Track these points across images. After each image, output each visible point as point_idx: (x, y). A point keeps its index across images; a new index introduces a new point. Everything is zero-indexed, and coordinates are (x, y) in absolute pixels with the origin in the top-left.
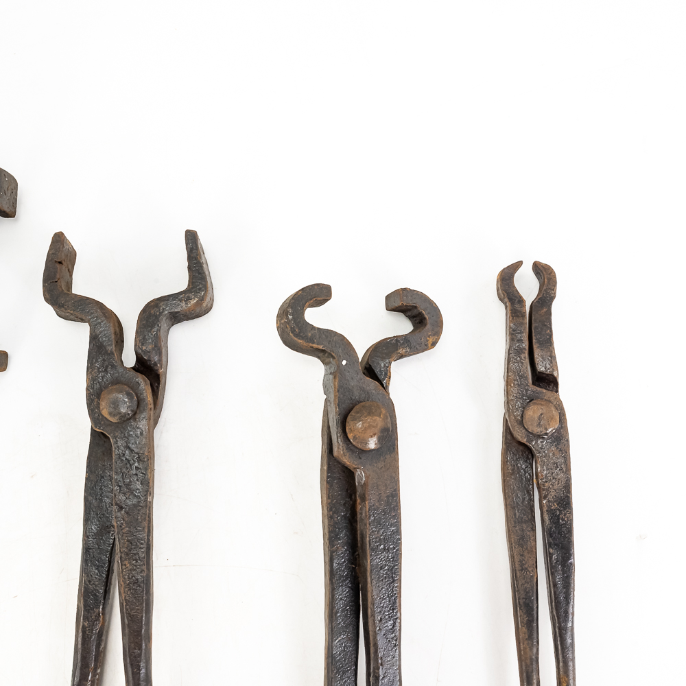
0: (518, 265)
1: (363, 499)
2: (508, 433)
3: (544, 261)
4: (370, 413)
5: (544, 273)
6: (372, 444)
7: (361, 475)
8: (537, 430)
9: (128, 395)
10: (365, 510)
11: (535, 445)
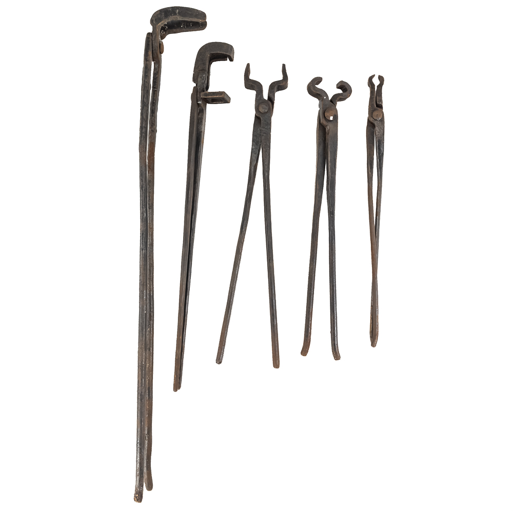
0: (374, 76)
1: (328, 134)
2: (369, 121)
3: (381, 75)
4: (331, 110)
5: (381, 79)
6: (331, 118)
7: (328, 128)
8: (375, 118)
9: (266, 106)
10: (328, 138)
11: (375, 123)
